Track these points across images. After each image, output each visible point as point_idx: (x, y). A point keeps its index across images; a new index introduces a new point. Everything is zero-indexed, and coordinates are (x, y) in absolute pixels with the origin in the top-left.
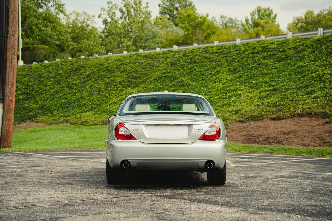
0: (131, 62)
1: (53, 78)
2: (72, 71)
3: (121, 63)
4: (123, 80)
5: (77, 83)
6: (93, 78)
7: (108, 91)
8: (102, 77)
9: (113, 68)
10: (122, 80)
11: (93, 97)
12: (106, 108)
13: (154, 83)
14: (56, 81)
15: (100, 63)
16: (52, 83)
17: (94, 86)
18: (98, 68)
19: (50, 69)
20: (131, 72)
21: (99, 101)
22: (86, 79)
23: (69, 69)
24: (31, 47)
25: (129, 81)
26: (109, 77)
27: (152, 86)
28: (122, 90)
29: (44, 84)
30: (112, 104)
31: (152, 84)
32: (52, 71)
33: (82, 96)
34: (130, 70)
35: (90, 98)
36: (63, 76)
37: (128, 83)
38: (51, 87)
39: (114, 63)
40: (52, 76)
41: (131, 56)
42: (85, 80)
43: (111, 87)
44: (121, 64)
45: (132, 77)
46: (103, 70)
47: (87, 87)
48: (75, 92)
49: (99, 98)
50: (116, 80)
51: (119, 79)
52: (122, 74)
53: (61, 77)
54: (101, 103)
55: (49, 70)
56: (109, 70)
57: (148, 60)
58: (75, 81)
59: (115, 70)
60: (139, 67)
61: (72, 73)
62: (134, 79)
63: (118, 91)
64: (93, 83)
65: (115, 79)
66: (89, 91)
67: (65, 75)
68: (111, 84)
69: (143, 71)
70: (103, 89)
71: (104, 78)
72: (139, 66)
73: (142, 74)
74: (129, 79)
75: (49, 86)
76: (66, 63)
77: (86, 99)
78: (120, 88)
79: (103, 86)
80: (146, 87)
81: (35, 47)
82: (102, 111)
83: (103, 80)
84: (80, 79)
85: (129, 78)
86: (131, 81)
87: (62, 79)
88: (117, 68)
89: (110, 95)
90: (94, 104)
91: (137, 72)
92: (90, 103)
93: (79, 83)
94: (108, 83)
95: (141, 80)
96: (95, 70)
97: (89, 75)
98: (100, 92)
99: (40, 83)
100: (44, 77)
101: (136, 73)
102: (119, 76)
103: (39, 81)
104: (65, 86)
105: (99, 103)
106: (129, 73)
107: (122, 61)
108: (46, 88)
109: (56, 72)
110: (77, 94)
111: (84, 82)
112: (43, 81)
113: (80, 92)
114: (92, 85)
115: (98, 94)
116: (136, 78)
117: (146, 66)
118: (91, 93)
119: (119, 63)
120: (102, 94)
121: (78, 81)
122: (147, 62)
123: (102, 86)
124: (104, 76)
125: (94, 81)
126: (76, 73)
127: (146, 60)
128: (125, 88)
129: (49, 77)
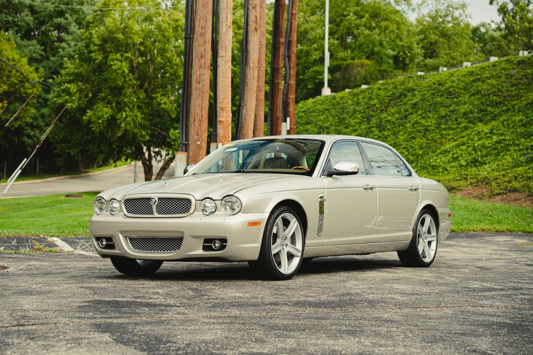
0: (492, 76)
1: (361, 113)
2: (392, 100)
3: (474, 78)
4: (471, 110)
5: (393, 120)
6: (421, 109)
7: (441, 131)
8: (435, 107)
9: (459, 88)
10: (468, 110)
11: (413, 143)
12: (429, 160)
13: (525, 112)
14: (364, 118)
15: (438, 81)
16: (357, 121)
17: (419, 123)
18: (433, 92)
19: (361, 97)
20: (489, 94)
21: (421, 148)
22: (410, 111)
23: (389, 96)
24: (343, 64)
25: (482, 111)
26: (448, 105)
27: (520, 117)
28: (466, 128)
29: (345, 124)
30: (441, 153)
31: (521, 113)
32: (362, 100)
33: (397, 141)
34: (488, 90)
35: (407, 145)
36: (377, 108)
37: (480, 115)
38: (355, 128)
39: (463, 79)
40: (360, 109)
41: (497, 64)
42: (407, 113)
43: (446, 124)
44: (474, 81)
45: (488, 103)
46: (440, 94)
47: (408, 125)
48: (388, 135)
49: (422, 144)
50: (458, 110)
51: (463, 109)
52: (472, 98)
53: (373, 111)
54: (424, 153)
55: (358, 99)
56: (450, 92)
57: (526, 69)
58: (392, 116)
59: (461, 93)
60: (504, 84)
61: (392, 102)
62: (492, 107)
63: (459, 130)
64: (420, 117)
65: (457, 108)
66: (410, 132)
67: (381, 107)
68: (448, 118)
69: (512, 91)
70: (433, 128)
71: (439, 108)
72: (505, 82)
73: (509, 96)
74: (482, 107)
75: (352, 126)
76: (387, 86)
77: (402, 147)
78: (463, 125)
79: (435, 122)
80: (508, 120)
81: (350, 64)
82: (420, 167)
83: (437, 112)
84: (399, 113)
85: (483, 105)
86: (486, 111)
87: (374, 114)
88: (465, 89)
89: (442, 137)
90: (412, 155)
91: (500, 93)
92: (407, 153)
93: (397, 119)
94: (443, 117)
95: (505, 108)
96: (428, 95)
97: (415, 104)
98: (427, 133)
99: (341, 122)
100: (348, 112)
101: (498, 96)
102: (465, 103)
103: (339, 118)
104: (375, 125)
105: (421, 152)
106: (485, 95)
107: (477, 74)
108: (347, 130)
109: (367, 103)
110: (389, 139)
111: (406, 117)
112: (344, 119)
113: (394, 134)
114: (416, 122)
115: (424, 136)
116: (497, 104)
117: (519, 81)
118: (413, 135)
119: (471, 79)
120: (429, 137)
121: (397, 115)
122: (522, 73)
123: (431, 122)
124: (440, 104)
125: (421, 115)
126: (398, 102)
127: (522, 69)
128: (473, 123)
129: (355, 111)
